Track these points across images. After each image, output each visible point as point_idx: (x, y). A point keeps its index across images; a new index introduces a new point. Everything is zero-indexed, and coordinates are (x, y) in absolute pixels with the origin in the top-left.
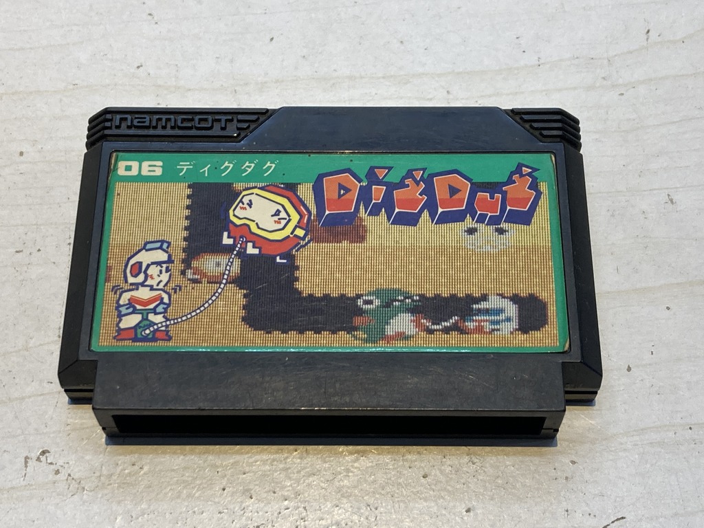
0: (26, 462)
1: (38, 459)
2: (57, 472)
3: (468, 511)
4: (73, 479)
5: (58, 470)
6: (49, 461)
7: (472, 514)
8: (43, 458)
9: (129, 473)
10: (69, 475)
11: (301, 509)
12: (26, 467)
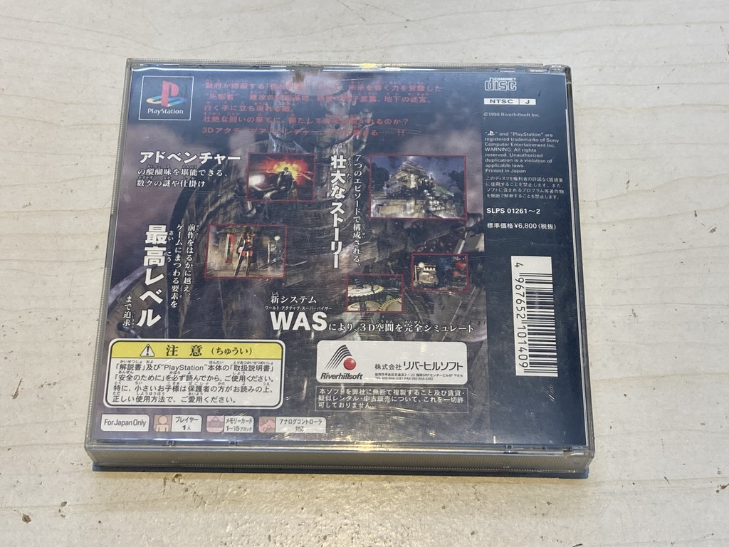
0: (165, 482)
1: (173, 480)
2: (187, 490)
3: (473, 533)
6: (181, 482)
7: (475, 536)
9: (237, 494)
11: (356, 526)
12: (165, 485)
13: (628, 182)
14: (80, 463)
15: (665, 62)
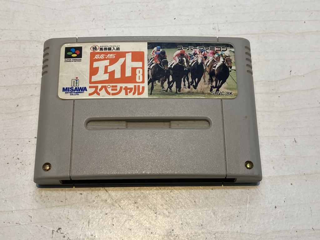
13: (291, 71)
14: (8, 222)
15: (308, 9)
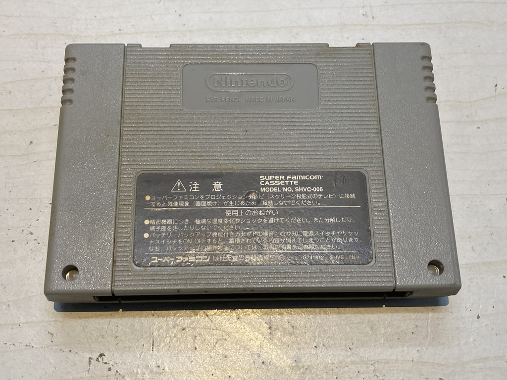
4: (120, 374)
5: (110, 368)
8: (100, 359)
10: (117, 372)
